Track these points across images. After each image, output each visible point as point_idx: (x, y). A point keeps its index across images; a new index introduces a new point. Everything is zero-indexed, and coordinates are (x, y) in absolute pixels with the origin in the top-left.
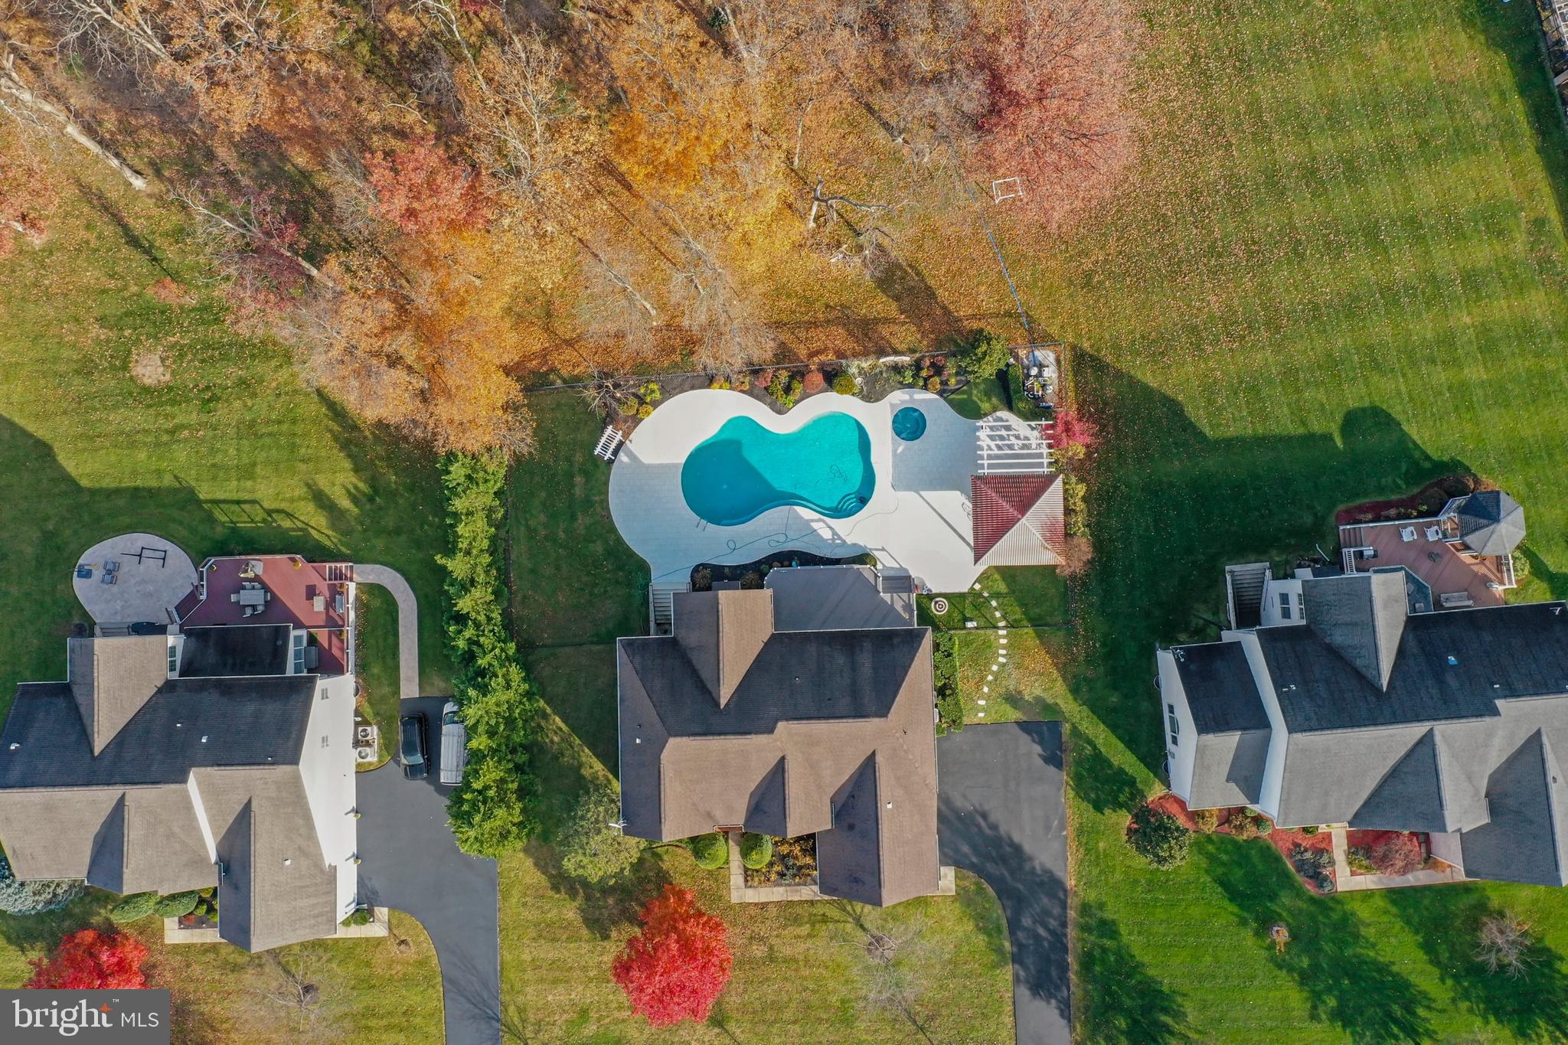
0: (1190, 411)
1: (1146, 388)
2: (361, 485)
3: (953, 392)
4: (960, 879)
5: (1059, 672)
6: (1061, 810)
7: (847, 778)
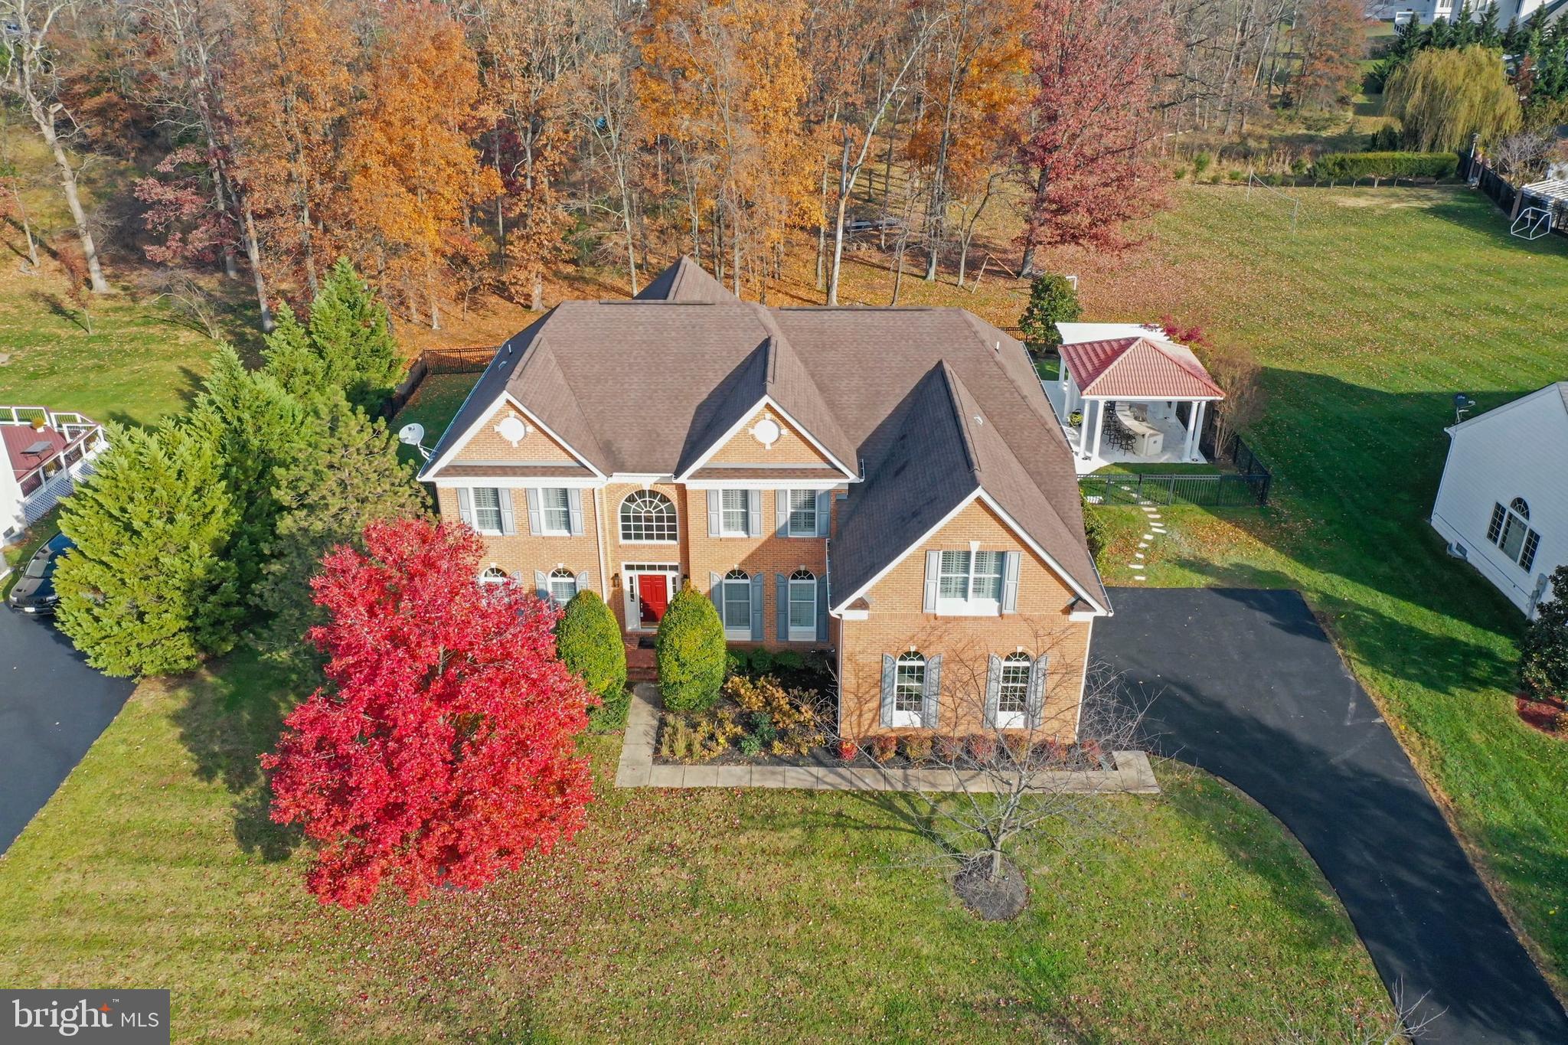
4: (1165, 772)
5: (1267, 543)
6: (1354, 689)
7: (889, 412)
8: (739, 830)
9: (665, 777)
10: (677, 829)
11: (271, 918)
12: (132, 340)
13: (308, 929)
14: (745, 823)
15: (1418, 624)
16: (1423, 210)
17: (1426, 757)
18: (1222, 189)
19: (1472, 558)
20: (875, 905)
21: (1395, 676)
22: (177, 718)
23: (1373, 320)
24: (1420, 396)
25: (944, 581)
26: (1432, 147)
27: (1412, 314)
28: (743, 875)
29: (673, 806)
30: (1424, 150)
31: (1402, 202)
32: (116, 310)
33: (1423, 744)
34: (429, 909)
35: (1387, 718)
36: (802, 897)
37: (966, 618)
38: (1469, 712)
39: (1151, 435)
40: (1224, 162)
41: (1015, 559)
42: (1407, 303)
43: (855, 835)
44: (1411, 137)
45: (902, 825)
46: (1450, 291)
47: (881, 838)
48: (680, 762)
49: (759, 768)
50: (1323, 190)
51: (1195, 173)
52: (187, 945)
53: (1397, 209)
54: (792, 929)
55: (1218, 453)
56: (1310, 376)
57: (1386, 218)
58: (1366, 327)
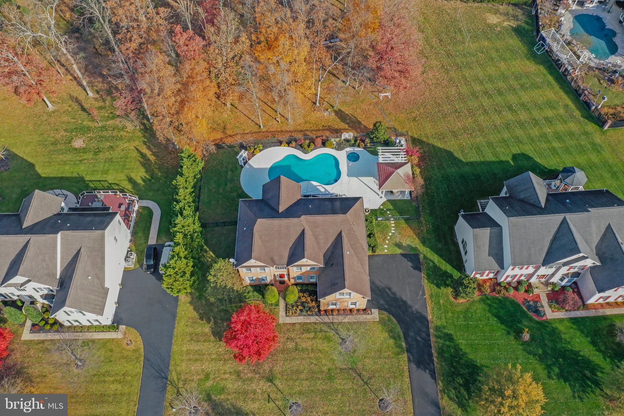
0: (456, 154)
1: (439, 148)
2: (147, 176)
3: (369, 148)
4: (381, 314)
5: (416, 236)
6: (422, 287)
7: (330, 244)
9: (288, 320)
10: (292, 333)
11: (224, 354)
12: (114, 129)
14: (304, 331)
15: (441, 266)
16: (512, 28)
17: (430, 307)
21: (431, 283)
23: (473, 115)
25: (339, 295)
27: (485, 110)
28: (304, 343)
29: (290, 327)
31: (508, 20)
32: (101, 108)
33: (431, 304)
35: (427, 296)
36: (314, 348)
37: (344, 298)
38: (442, 294)
41: (353, 293)
42: (486, 103)
46: (501, 94)
48: (291, 316)
49: (306, 317)
53: (505, 27)
54: (313, 354)
57: (499, 34)
58: (470, 120)
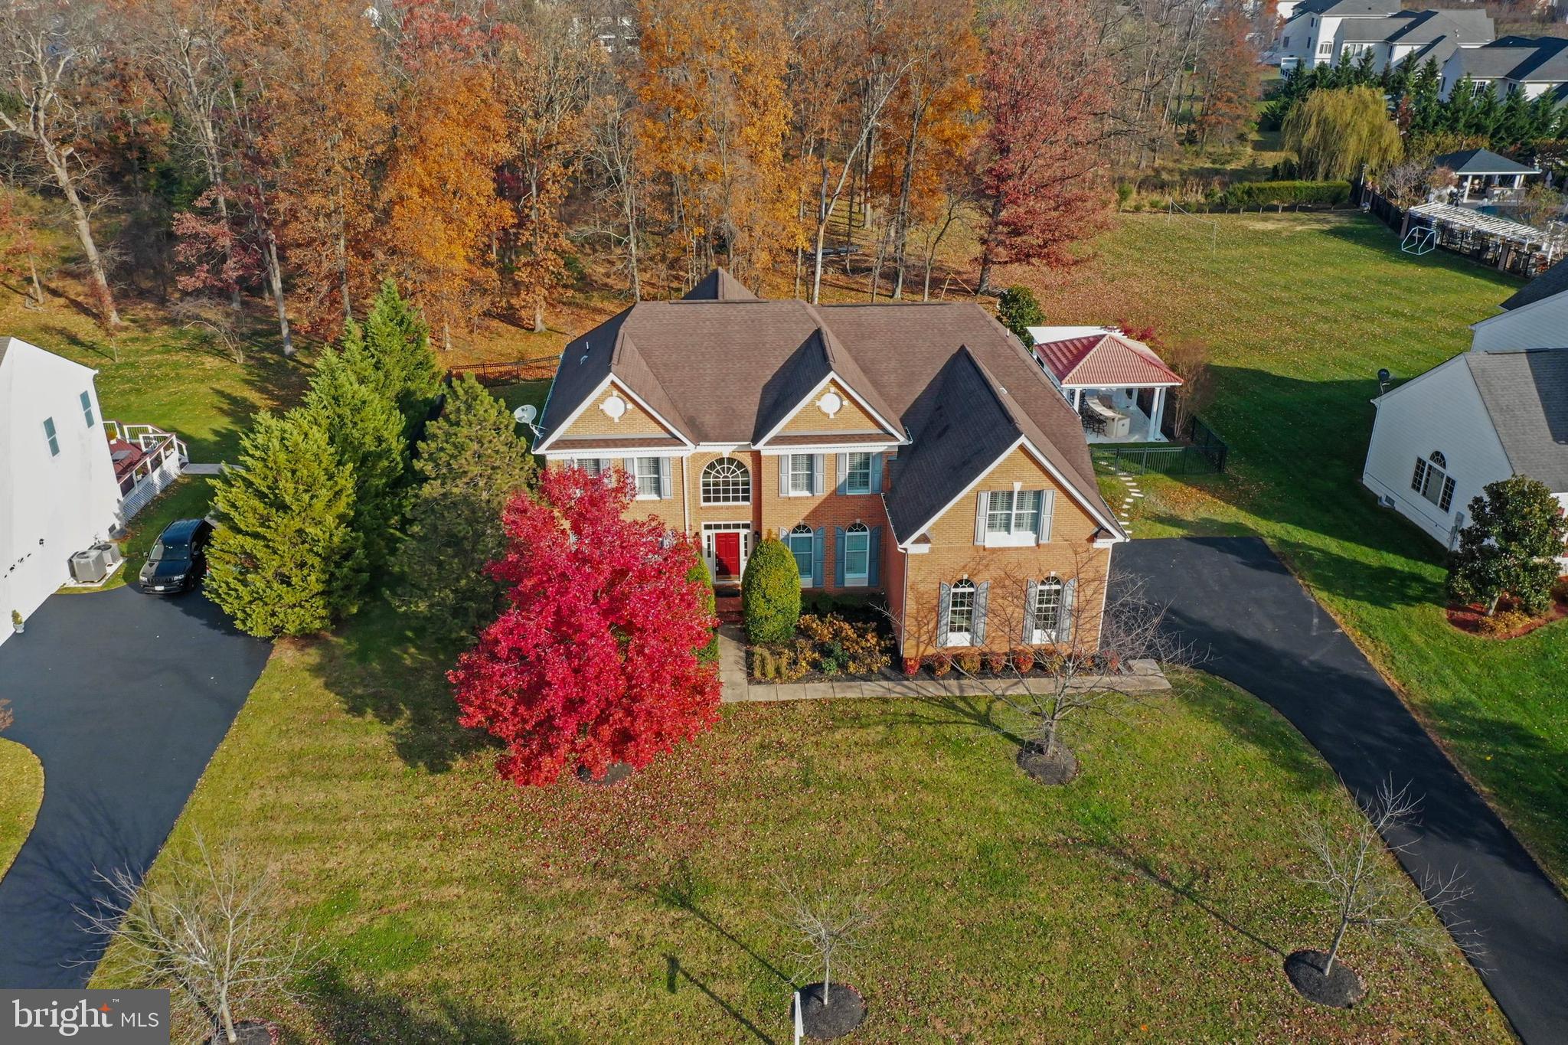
4: (1172, 673)
5: (1228, 502)
6: (1315, 609)
7: (924, 388)
8: (832, 729)
9: (760, 694)
10: (781, 730)
11: (449, 814)
12: (159, 367)
13: (485, 819)
14: (837, 724)
15: (1362, 559)
16: (1322, 232)
17: (1379, 656)
18: (1144, 217)
19: (1399, 507)
20: (955, 778)
21: (1347, 597)
22: (316, 670)
23: (1293, 324)
24: (1341, 383)
25: (992, 517)
26: (1326, 177)
27: (1325, 318)
28: (843, 762)
29: (773, 713)
30: (1320, 178)
31: (1304, 225)
32: (134, 340)
33: (1376, 646)
34: (585, 800)
35: (1345, 628)
36: (895, 775)
37: (1009, 549)
38: (1409, 620)
39: (1120, 419)
40: (1144, 193)
41: (1051, 497)
42: (1320, 310)
43: (930, 729)
44: (1308, 169)
45: (966, 720)
46: (1355, 299)
47: (951, 731)
48: (772, 682)
49: (839, 684)
50: (1234, 216)
51: (1119, 203)
52: (384, 837)
53: (1301, 231)
54: (892, 798)
55: (1177, 433)
56: (1246, 371)
57: (1292, 239)
58: (1288, 329)
